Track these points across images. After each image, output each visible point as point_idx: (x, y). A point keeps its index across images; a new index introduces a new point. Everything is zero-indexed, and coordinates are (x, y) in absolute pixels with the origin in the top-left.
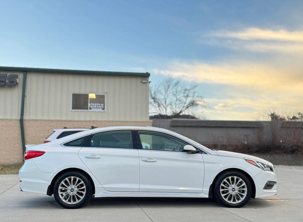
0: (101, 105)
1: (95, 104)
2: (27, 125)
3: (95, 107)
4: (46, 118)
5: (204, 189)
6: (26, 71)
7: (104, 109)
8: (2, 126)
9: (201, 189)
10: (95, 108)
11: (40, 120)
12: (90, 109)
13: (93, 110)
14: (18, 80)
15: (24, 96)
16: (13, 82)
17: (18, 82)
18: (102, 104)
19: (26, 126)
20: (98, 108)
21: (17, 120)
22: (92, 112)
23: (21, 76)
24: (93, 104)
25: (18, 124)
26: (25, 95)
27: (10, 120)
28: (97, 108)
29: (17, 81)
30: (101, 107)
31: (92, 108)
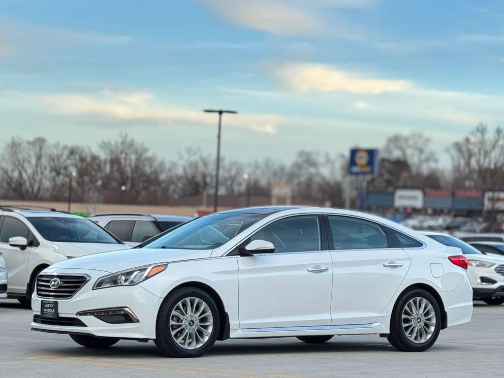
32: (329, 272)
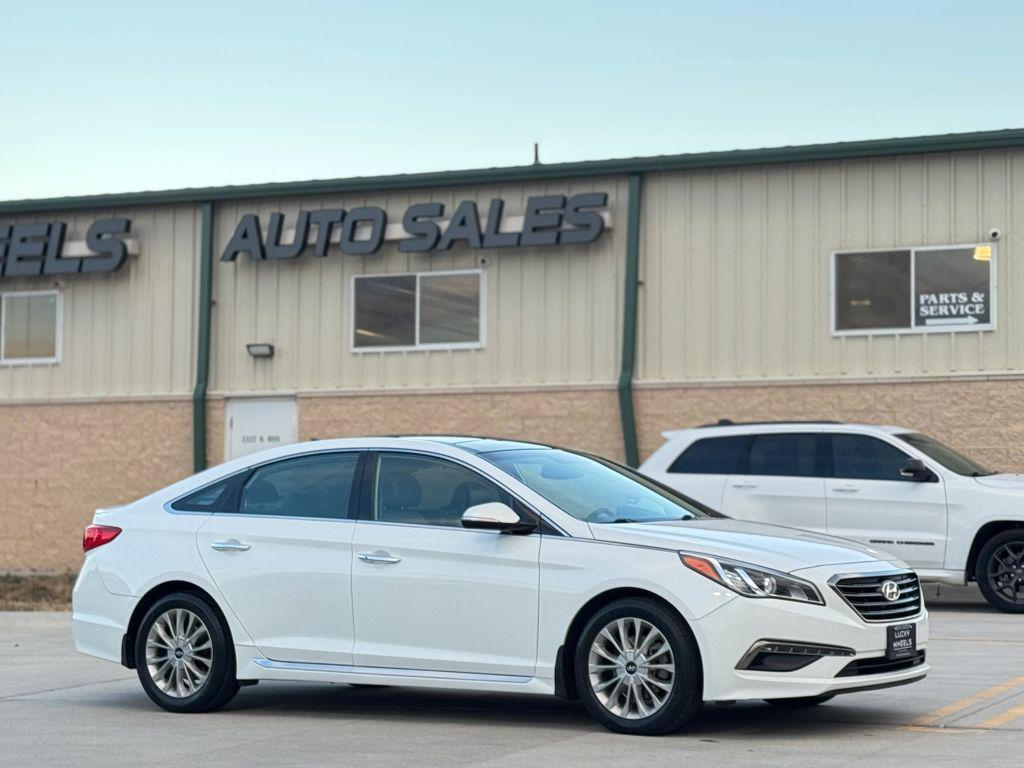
0: (970, 301)
1: (944, 298)
2: (649, 411)
3: (943, 310)
4: (725, 377)
5: (539, 664)
6: (640, 173)
7: (984, 318)
8: (557, 417)
9: (531, 664)
10: (944, 316)
11: (700, 387)
12: (921, 321)
13: (933, 326)
14: (606, 216)
15: (633, 285)
16: (587, 226)
17: (608, 223)
18: (977, 297)
19: (646, 415)
20: (958, 315)
21: (612, 391)
22: (930, 334)
23: (619, 194)
24: (933, 298)
25: (614, 410)
26: (641, 278)
27: (585, 391)
28: (951, 316)
29: (602, 221)
30: (971, 309)
31: (929, 317)
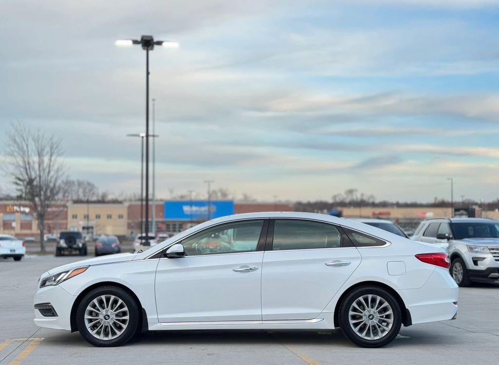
32: (258, 272)
